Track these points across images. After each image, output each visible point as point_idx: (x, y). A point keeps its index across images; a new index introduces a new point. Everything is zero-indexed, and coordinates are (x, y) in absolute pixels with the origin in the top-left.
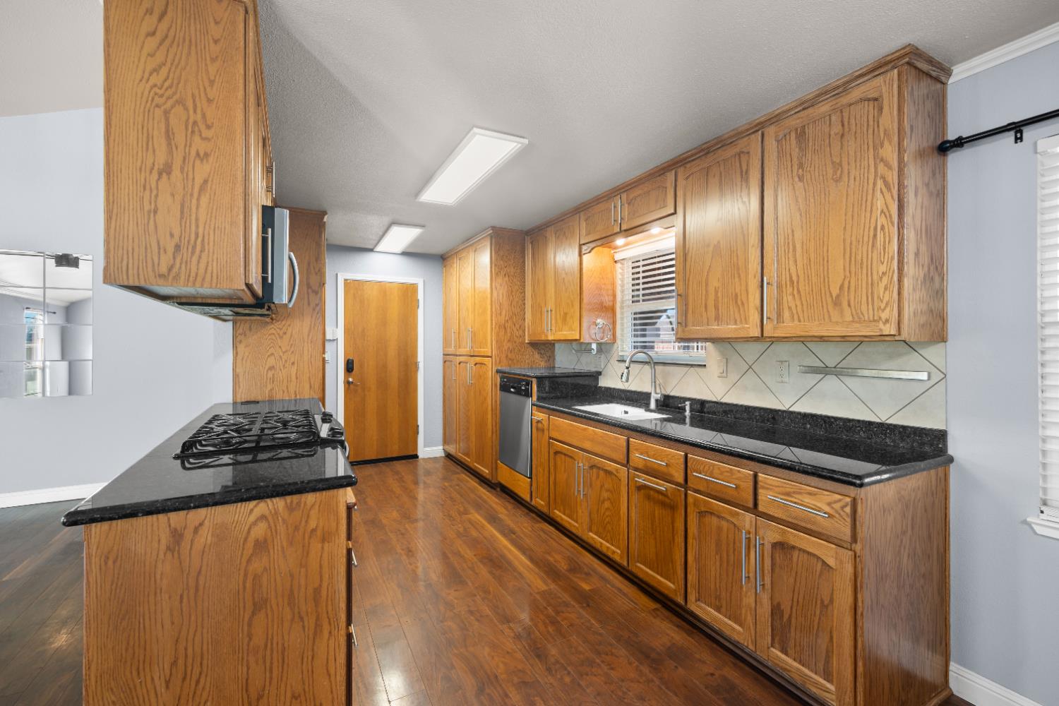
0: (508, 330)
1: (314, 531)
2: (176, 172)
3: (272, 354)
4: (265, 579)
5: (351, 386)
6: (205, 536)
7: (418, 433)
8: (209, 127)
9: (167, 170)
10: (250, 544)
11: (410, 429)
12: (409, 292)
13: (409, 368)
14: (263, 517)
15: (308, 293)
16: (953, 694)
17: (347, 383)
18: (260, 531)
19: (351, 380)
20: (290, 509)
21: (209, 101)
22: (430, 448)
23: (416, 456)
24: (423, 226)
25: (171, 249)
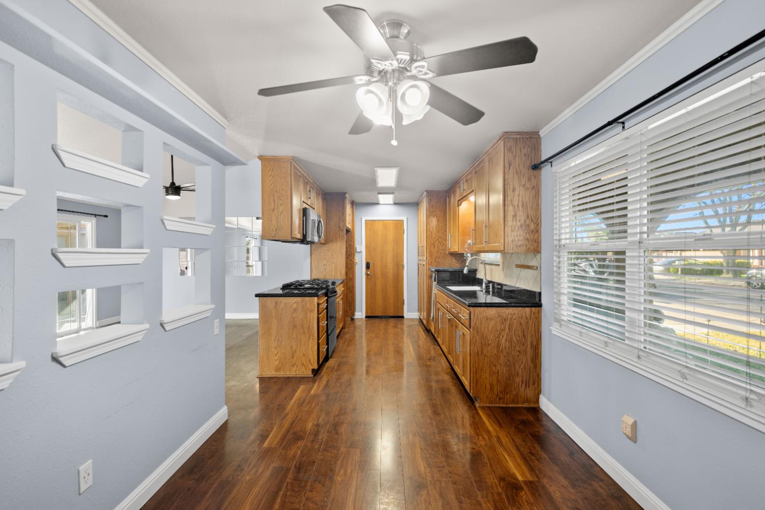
0: (436, 247)
1: (308, 308)
2: (276, 211)
3: (325, 259)
4: (296, 319)
5: (369, 276)
6: (282, 305)
7: (404, 304)
8: (282, 197)
9: (274, 210)
10: (292, 309)
11: (399, 302)
12: (399, 224)
13: (399, 267)
14: (295, 302)
15: (339, 231)
16: (539, 407)
17: (367, 275)
18: (295, 306)
19: (369, 273)
20: (302, 301)
21: (283, 190)
22: (411, 313)
23: (403, 317)
24: (393, 193)
25: (275, 229)
